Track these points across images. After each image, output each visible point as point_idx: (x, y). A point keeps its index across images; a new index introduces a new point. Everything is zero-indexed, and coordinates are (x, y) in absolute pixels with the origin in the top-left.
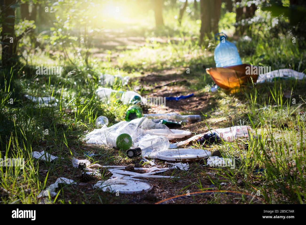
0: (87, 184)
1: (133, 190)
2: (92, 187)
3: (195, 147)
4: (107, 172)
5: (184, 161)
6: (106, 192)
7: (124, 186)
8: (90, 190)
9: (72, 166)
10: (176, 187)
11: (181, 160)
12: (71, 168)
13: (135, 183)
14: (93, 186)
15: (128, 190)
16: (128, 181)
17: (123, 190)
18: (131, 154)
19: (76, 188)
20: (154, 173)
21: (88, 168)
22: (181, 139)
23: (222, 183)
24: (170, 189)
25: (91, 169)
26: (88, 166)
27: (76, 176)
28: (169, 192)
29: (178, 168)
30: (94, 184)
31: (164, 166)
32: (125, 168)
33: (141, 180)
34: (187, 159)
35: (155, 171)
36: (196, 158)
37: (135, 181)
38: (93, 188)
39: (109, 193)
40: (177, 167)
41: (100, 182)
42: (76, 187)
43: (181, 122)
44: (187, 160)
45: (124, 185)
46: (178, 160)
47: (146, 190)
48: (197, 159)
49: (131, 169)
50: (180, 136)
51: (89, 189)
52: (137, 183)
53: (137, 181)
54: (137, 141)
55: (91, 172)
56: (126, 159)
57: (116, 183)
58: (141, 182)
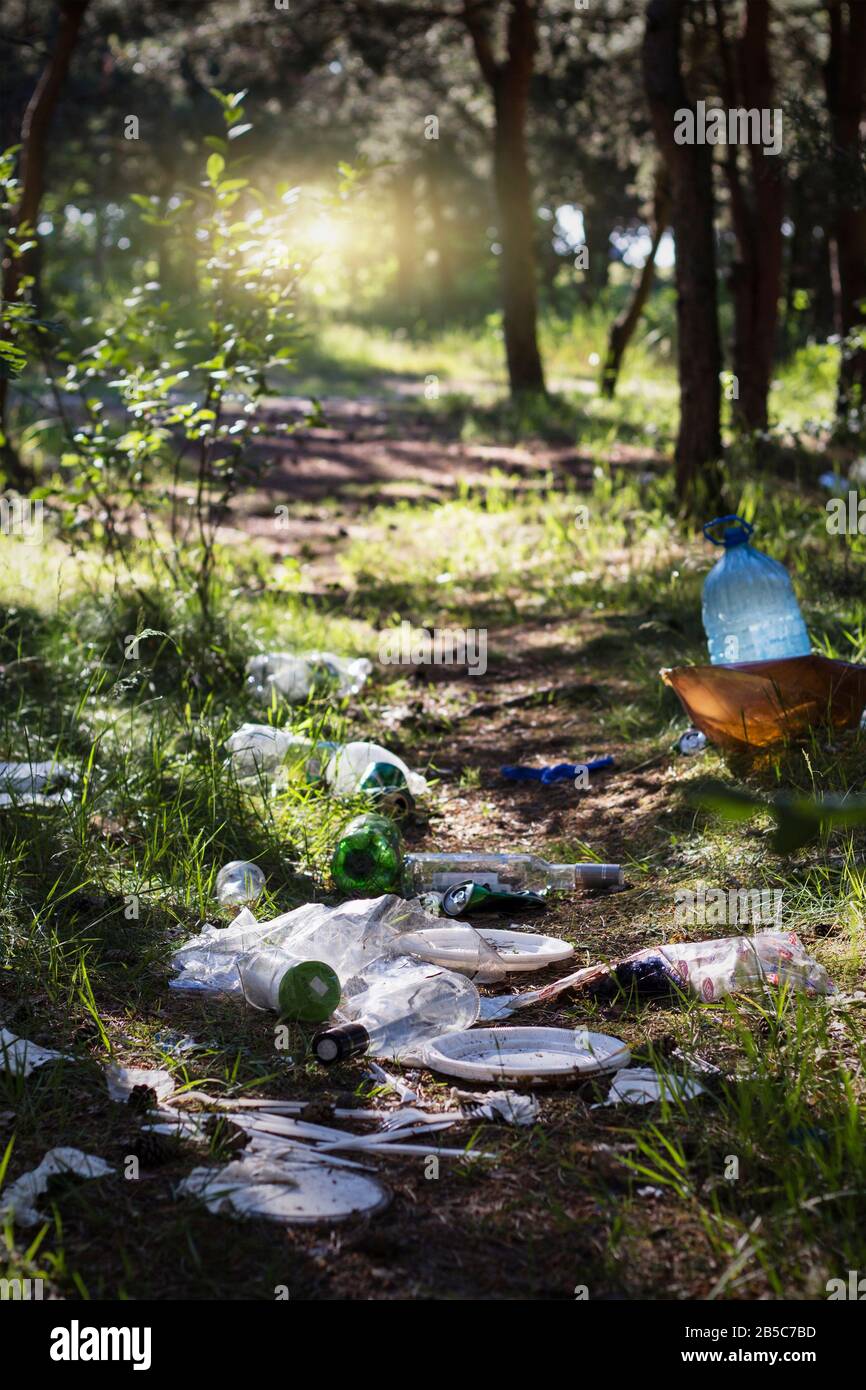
0: (153, 1176)
1: (318, 1209)
2: (169, 1192)
3: (578, 1015)
4: (230, 1133)
5: (524, 1085)
6: (219, 1216)
7: (285, 1194)
8: (163, 1203)
9: (104, 1096)
10: (477, 1199)
11: (515, 1080)
12: (101, 1105)
13: (328, 1180)
14: (177, 1186)
15: (300, 1208)
16: (304, 1169)
17: (283, 1208)
18: (329, 1050)
19: (113, 1193)
20: (407, 1132)
21: (164, 1105)
22: (530, 973)
23: (650, 1189)
24: (455, 1205)
25: (174, 1112)
26: (165, 1100)
27: (115, 1142)
28: (449, 1220)
29: (499, 1117)
30: (179, 1177)
31: (448, 1103)
32: (298, 1110)
33: (353, 1164)
34: (538, 1076)
35: (411, 1125)
36: (569, 1075)
37: (330, 1172)
38: (175, 1197)
39: (231, 1222)
40: (494, 1110)
41: (201, 1175)
42: (112, 1188)
43: (549, 887)
44: (537, 1080)
45: (285, 1189)
46: (500, 1079)
47: (365, 1211)
48: (573, 1078)
49: (322, 1114)
50: (531, 961)
51: (160, 1197)
52: (338, 1179)
53: (338, 1168)
54: (360, 986)
55: (174, 1127)
56: (308, 1068)
57: (260, 1178)
58: (352, 1175)
